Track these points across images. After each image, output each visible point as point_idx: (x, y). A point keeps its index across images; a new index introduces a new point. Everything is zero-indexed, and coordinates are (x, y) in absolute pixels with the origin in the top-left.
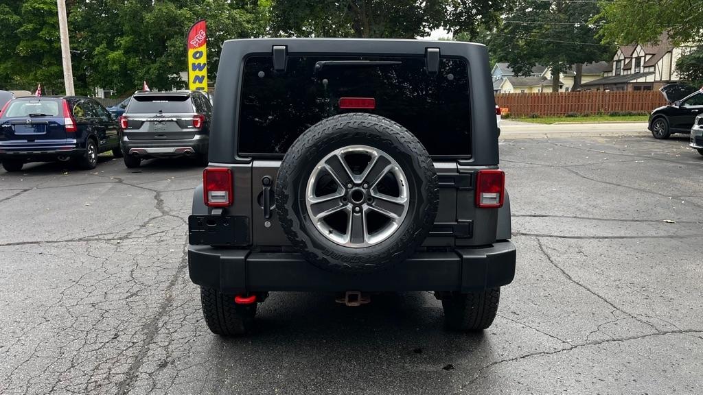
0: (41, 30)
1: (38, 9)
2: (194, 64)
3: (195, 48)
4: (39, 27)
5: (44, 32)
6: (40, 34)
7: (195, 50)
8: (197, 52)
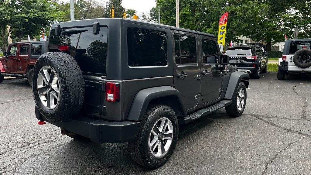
0: (185, 22)
1: (185, 14)
2: (221, 32)
3: (222, 24)
4: (184, 21)
5: (185, 23)
6: (184, 24)
7: (222, 26)
8: (223, 27)
